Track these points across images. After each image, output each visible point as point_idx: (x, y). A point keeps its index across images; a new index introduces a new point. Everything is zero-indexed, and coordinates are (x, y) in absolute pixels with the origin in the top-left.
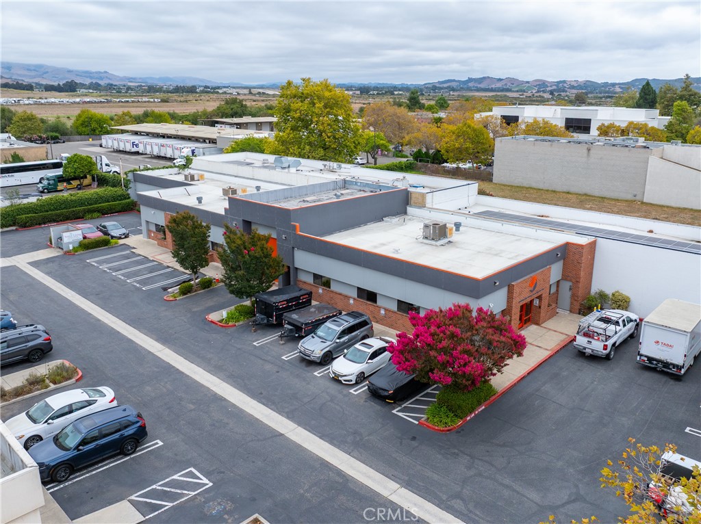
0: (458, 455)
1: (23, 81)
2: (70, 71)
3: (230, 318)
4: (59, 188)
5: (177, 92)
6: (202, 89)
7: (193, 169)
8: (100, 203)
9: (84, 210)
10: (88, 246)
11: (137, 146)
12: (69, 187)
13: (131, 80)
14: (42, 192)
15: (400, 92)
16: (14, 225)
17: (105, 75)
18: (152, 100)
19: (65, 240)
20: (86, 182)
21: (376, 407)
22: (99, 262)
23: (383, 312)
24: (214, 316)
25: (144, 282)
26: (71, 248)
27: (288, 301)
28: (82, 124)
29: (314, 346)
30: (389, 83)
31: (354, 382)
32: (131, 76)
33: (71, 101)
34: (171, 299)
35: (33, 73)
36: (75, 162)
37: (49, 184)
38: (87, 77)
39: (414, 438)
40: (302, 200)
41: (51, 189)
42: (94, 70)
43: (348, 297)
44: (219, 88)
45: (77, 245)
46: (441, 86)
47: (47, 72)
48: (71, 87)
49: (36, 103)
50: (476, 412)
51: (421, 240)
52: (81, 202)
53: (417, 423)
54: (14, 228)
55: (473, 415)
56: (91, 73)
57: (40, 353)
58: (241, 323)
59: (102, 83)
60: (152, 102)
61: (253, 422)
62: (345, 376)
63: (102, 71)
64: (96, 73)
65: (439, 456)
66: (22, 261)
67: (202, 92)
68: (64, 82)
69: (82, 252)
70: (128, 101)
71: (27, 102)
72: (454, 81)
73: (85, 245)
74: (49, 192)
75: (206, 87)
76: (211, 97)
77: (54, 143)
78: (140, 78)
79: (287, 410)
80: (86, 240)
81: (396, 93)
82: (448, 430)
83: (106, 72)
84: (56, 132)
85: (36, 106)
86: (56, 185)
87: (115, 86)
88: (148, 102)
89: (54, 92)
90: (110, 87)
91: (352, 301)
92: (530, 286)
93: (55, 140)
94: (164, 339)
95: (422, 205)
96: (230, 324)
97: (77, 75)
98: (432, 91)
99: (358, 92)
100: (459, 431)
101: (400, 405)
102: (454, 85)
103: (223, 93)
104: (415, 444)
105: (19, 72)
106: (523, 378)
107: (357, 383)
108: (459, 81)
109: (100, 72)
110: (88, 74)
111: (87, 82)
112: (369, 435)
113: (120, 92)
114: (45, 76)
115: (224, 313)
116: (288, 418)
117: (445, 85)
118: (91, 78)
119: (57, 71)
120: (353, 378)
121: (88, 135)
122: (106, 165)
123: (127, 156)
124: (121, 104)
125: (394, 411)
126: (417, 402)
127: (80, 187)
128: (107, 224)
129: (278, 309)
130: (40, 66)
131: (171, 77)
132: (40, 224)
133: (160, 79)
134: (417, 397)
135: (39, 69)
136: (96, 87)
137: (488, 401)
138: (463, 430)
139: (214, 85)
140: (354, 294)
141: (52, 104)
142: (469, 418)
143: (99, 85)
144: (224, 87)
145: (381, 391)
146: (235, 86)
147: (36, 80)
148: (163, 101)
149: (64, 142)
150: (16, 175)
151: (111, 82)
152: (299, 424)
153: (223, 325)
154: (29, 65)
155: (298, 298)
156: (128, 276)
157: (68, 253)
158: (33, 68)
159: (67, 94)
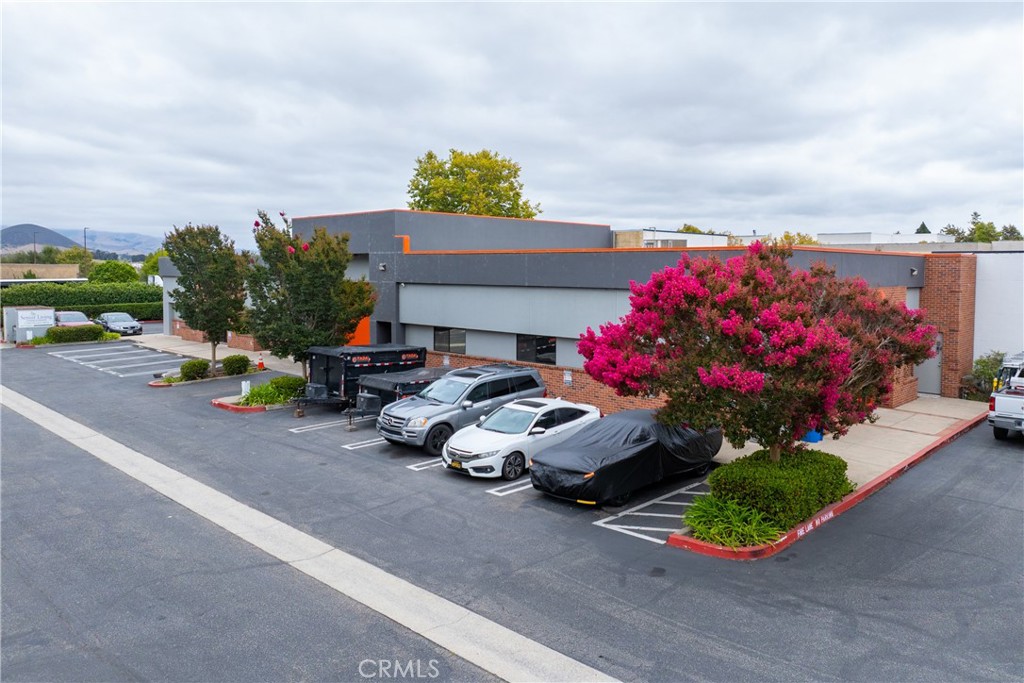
0: (798, 606)
21: (552, 516)
23: (568, 377)
27: (374, 357)
31: (498, 473)
39: (659, 572)
45: (42, 334)
50: (818, 522)
53: (663, 542)
55: (810, 527)
58: (277, 406)
65: (746, 611)
69: (48, 344)
79: (315, 520)
82: (755, 554)
96: (254, 405)
100: (786, 554)
101: (612, 514)
104: (663, 583)
105: (104, 243)
106: (901, 472)
112: (529, 565)
116: (314, 533)
120: (497, 463)
125: (600, 523)
126: (655, 508)
129: (350, 369)
130: (133, 236)
134: (656, 501)
137: (838, 504)
138: (794, 555)
142: (801, 532)
145: (563, 477)
152: (338, 544)
153: (239, 407)
156: (103, 366)
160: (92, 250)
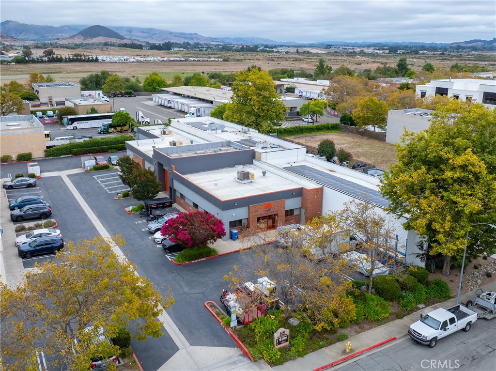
1: (139, 41)
3: (133, 210)
5: (242, 51)
8: (117, 144)
9: (108, 148)
10: (98, 168)
11: (171, 103)
12: (115, 131)
13: (214, 40)
14: (100, 133)
15: (425, 52)
16: (70, 154)
17: (195, 37)
18: (217, 59)
19: (86, 165)
20: (125, 128)
22: (98, 178)
25: (110, 190)
26: (89, 169)
27: (158, 204)
29: (154, 225)
33: (161, 59)
34: (118, 199)
35: (146, 35)
36: (119, 116)
37: (104, 129)
40: (195, 152)
41: (105, 132)
43: (190, 206)
44: (275, 47)
45: (92, 168)
47: (155, 34)
48: (167, 47)
49: (138, 61)
51: (236, 179)
52: (107, 143)
53: (171, 260)
54: (70, 155)
57: (46, 215)
58: (138, 213)
59: (191, 42)
60: (216, 61)
66: (64, 174)
67: (261, 51)
68: (163, 43)
69: (94, 172)
70: (199, 60)
71: (132, 60)
73: (96, 168)
74: (104, 134)
75: (266, 46)
76: (265, 55)
77: (129, 97)
78: (221, 39)
80: (97, 165)
84: (131, 89)
85: (137, 63)
86: (108, 129)
87: (200, 45)
88: (214, 61)
89: (155, 50)
90: (197, 46)
91: (191, 208)
92: (265, 208)
93: (129, 94)
95: (259, 160)
96: (132, 213)
99: (387, 51)
103: (276, 52)
107: (161, 243)
110: (183, 36)
111: (181, 42)
113: (202, 50)
114: (153, 37)
115: (131, 208)
117: (470, 45)
120: (160, 241)
121: (151, 91)
122: (142, 117)
123: (165, 109)
124: (194, 62)
127: (121, 132)
128: (112, 157)
129: (152, 208)
132: (84, 154)
133: (235, 39)
135: (150, 32)
136: (186, 46)
137: (209, 257)
139: (273, 44)
140: (192, 205)
141: (148, 62)
143: (189, 44)
144: (281, 46)
146: (291, 45)
147: (147, 40)
148: (225, 60)
149: (135, 96)
150: (90, 122)
151: (198, 42)
153: (129, 213)
154: (144, 29)
155: (164, 203)
156: (106, 186)
157: (87, 171)
158: (146, 31)
159: (164, 51)
160: (130, 39)
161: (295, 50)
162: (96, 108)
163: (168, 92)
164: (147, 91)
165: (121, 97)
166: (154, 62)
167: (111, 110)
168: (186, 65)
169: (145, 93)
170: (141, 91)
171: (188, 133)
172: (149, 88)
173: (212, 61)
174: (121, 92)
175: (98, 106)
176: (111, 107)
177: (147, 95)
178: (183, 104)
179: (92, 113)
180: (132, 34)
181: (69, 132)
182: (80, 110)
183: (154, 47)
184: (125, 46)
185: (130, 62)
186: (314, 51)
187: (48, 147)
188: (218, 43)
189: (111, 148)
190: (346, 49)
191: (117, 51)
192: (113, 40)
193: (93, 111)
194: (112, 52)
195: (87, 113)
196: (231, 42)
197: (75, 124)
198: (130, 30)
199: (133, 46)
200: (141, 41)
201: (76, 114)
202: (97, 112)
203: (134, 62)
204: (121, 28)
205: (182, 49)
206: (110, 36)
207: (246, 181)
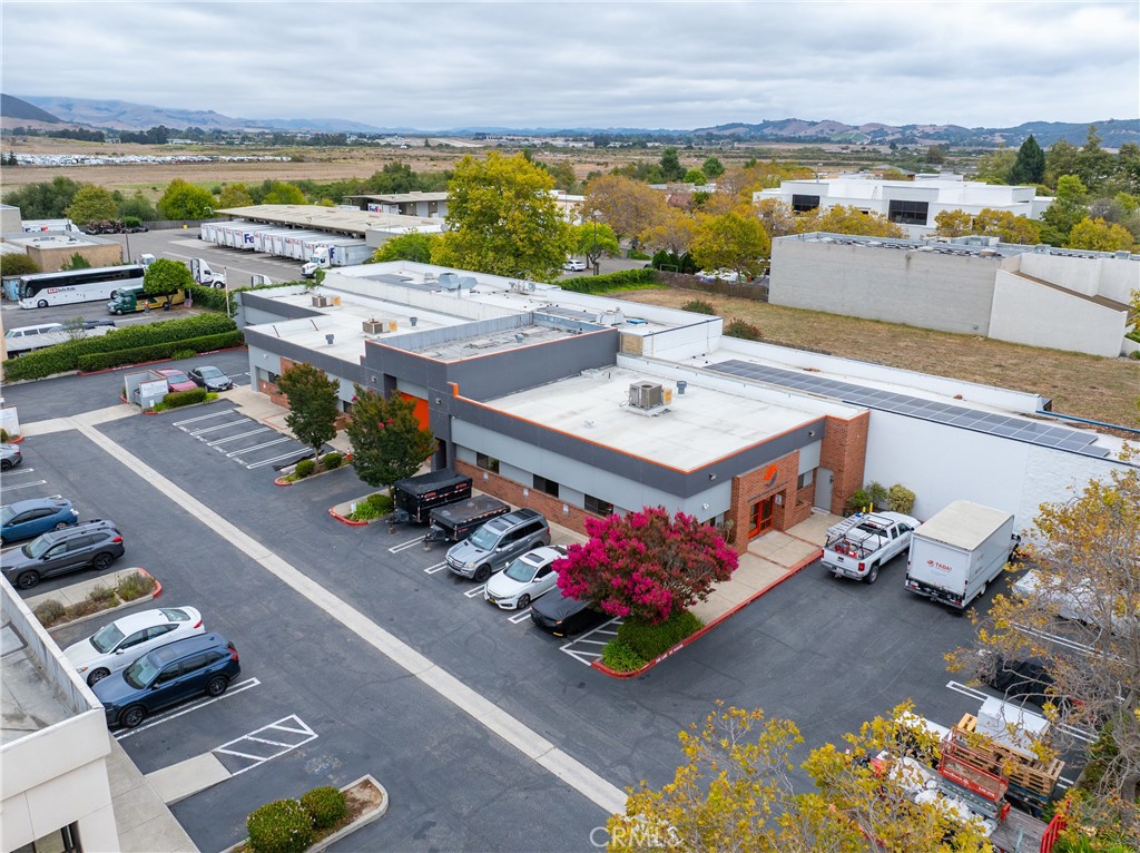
0: (635, 708)
1: (90, 126)
2: (158, 111)
3: (361, 512)
4: (138, 308)
5: (317, 144)
6: (354, 138)
7: (326, 287)
8: (194, 336)
9: (172, 346)
10: (175, 401)
11: (251, 240)
12: (152, 306)
13: (248, 123)
14: (114, 314)
15: (657, 144)
16: (75, 367)
17: (211, 116)
18: (279, 158)
20: (177, 298)
21: (540, 642)
22: (190, 427)
23: (566, 509)
24: (340, 510)
25: (249, 458)
26: (152, 405)
27: (438, 492)
28: (173, 204)
29: (467, 556)
30: (641, 128)
31: (515, 607)
32: (248, 118)
33: (159, 159)
34: (285, 483)
35: (104, 114)
36: (161, 270)
37: (124, 302)
38: (183, 119)
39: (582, 685)
40: (468, 343)
41: (127, 310)
42: (194, 109)
43: (521, 486)
44: (380, 137)
45: (160, 400)
46: (721, 133)
47: (125, 112)
48: (159, 137)
49: (107, 164)
50: (671, 652)
51: (627, 407)
52: (168, 335)
53: (589, 664)
54: (75, 372)
55: (666, 656)
56: (189, 114)
57: (109, 558)
58: (375, 520)
59: (205, 128)
60: (278, 162)
61: (377, 657)
62: (504, 598)
63: (207, 110)
64: (197, 113)
65: (611, 710)
66: (85, 423)
67: (356, 143)
68: (149, 128)
69: (167, 410)
70: (242, 160)
71: (94, 162)
72: (741, 125)
73: (171, 400)
74: (123, 314)
75: (361, 135)
76: (368, 152)
77: (133, 232)
78: (263, 121)
80: (173, 394)
81: (650, 145)
82: (629, 676)
83: (211, 112)
84: (134, 215)
85: (108, 168)
86: (133, 304)
87: (225, 133)
88: (273, 161)
89: (134, 144)
90: (217, 135)
91: (526, 493)
92: (766, 478)
93: (134, 227)
94: (271, 541)
95: (637, 353)
96: (361, 521)
97: (169, 116)
98: (705, 142)
99: (592, 144)
100: (644, 677)
101: (571, 640)
102: (741, 131)
103: (385, 146)
104: (582, 692)
105: (84, 112)
107: (519, 608)
108: (748, 126)
109: (203, 113)
110: (184, 115)
111: (184, 127)
112: (525, 679)
113: (232, 144)
114: (121, 118)
115: (352, 507)
117: (727, 132)
118: (189, 120)
119: (139, 110)
120: (514, 602)
121: (182, 219)
122: (206, 272)
123: (237, 255)
124: (232, 164)
125: (563, 649)
126: (596, 636)
127: (167, 307)
128: (202, 369)
129: (423, 503)
131: (308, 119)
132: (110, 367)
133: (293, 122)
134: (596, 630)
135: (113, 108)
136: (196, 135)
137: (690, 638)
138: (648, 676)
139: (374, 132)
140: (530, 483)
141: (131, 164)
142: (659, 660)
143: (201, 132)
144: (389, 135)
145: (546, 621)
146: (405, 133)
147: (108, 125)
148: (295, 160)
149: (147, 231)
150: (79, 287)
151: (219, 127)
152: (438, 663)
153: (351, 522)
154: (97, 102)
155: (452, 488)
156: (228, 447)
157: (148, 412)
158: (103, 107)
159: (153, 146)
160: (71, 122)
161: (421, 142)
162: (85, 255)
163: (231, 217)
164: (171, 219)
165: (115, 232)
166: (145, 165)
167: (121, 258)
168: (216, 170)
169: (168, 223)
170: (158, 218)
171: (385, 301)
172: (175, 211)
173: (268, 161)
174: (113, 223)
175: (89, 251)
176: (122, 253)
177: (172, 228)
178: (288, 242)
179: (75, 267)
180: (73, 111)
181: (29, 315)
182: (45, 261)
183: (128, 138)
184: (65, 134)
185: (91, 166)
186: (458, 144)
187: (12, 354)
188: (261, 130)
189: (180, 348)
190: (513, 140)
191: (48, 145)
192: (35, 125)
193: (79, 262)
194: (38, 148)
195: (64, 269)
196: (286, 128)
197: (43, 294)
198: (68, 105)
199: (83, 135)
200: (95, 126)
201: (36, 271)
202: (87, 266)
203: (98, 165)
204: (47, 100)
205: (189, 142)
206: (26, 117)
207: (655, 410)
